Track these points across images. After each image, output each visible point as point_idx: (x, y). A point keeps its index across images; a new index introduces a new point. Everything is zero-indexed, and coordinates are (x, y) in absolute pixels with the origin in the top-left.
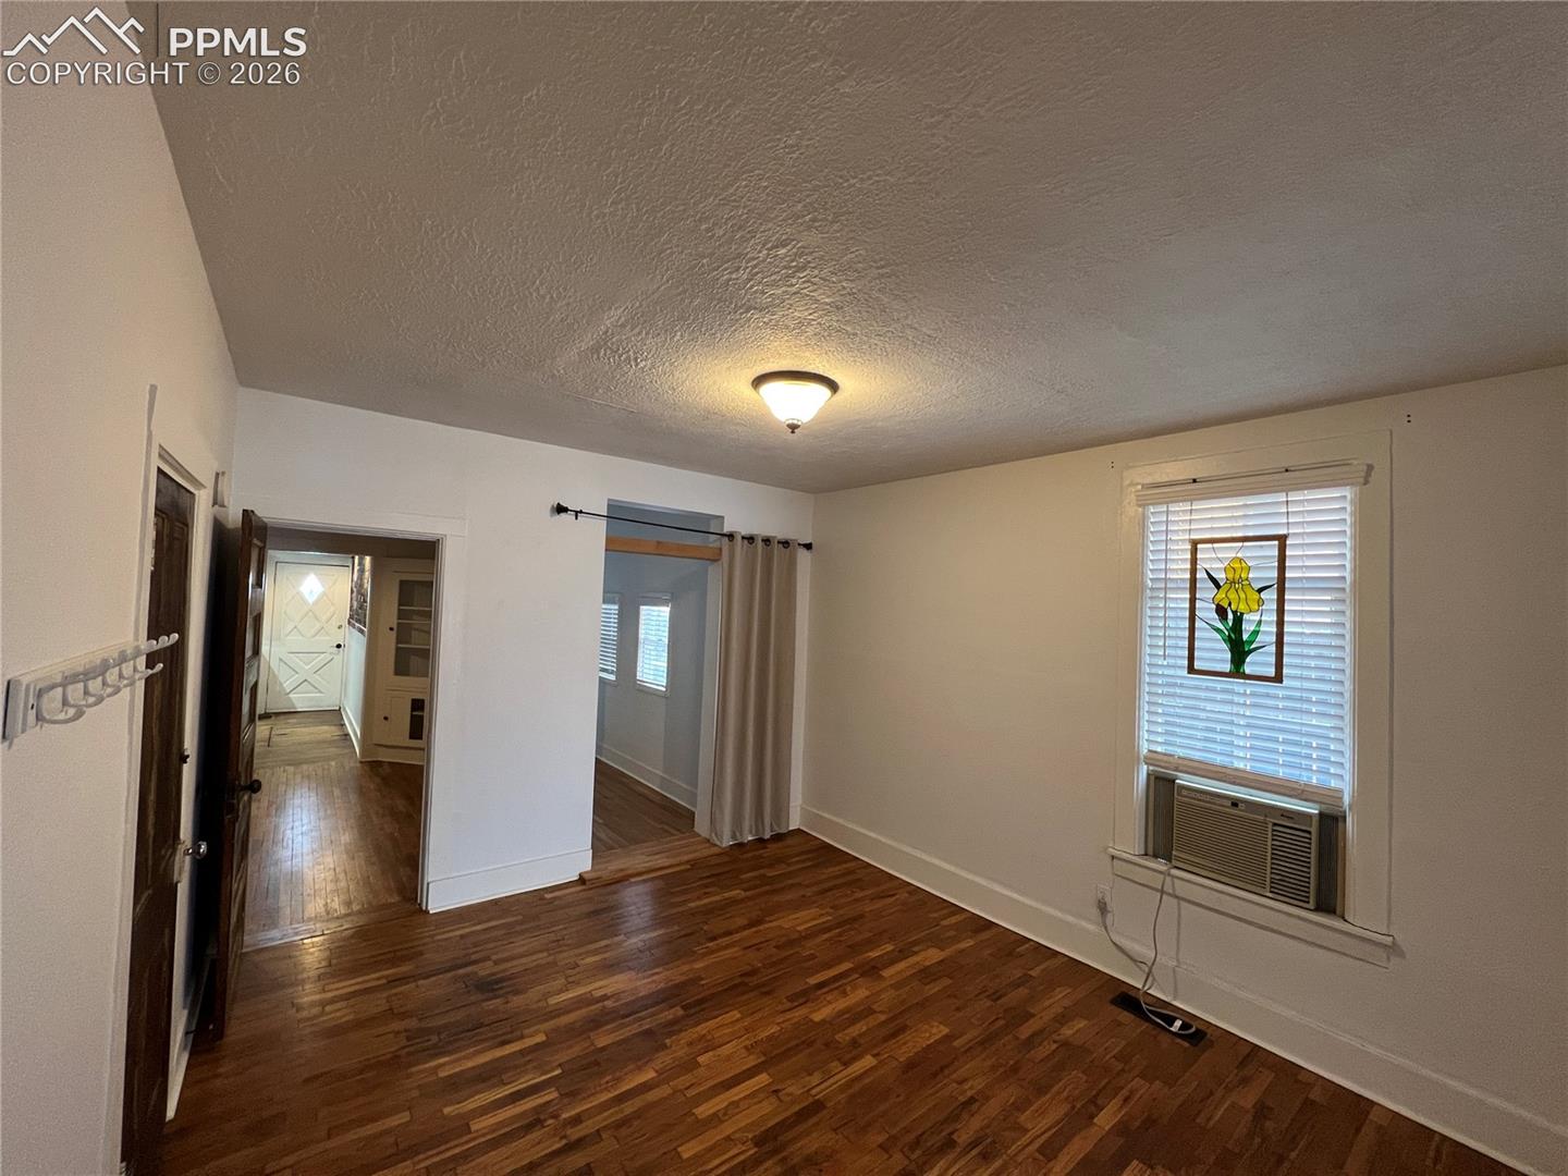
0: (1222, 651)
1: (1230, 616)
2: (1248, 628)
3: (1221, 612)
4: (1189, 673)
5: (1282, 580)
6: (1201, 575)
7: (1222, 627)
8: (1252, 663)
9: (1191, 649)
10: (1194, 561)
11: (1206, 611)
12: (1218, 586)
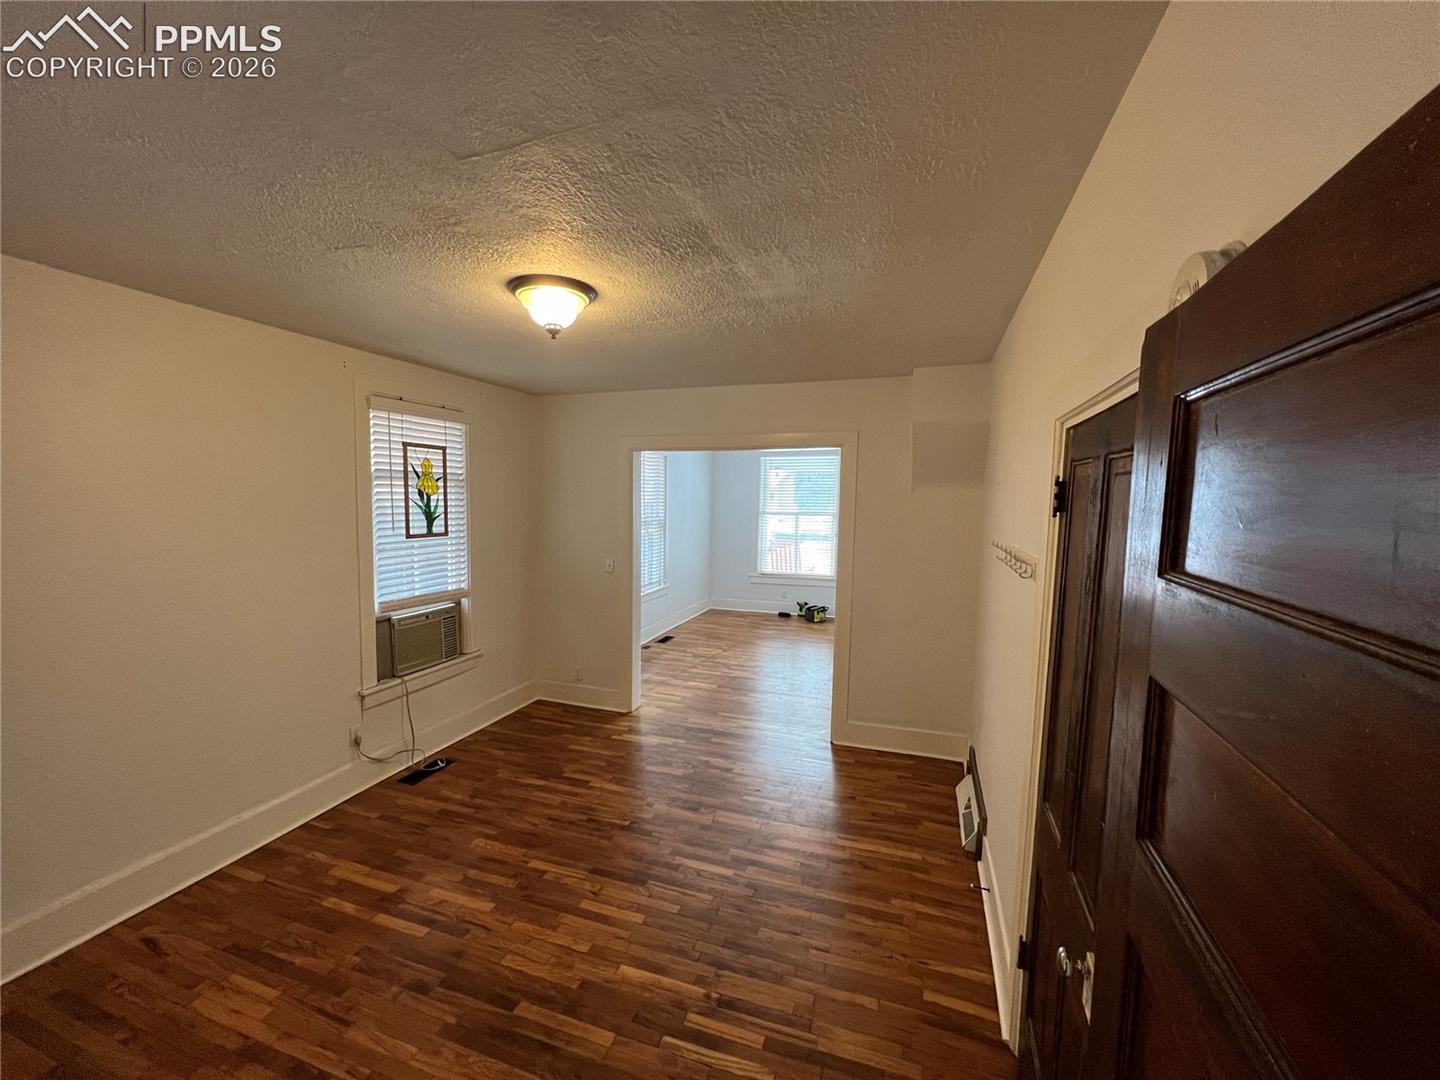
0: (421, 520)
1: (425, 497)
2: (433, 504)
3: (421, 494)
4: (407, 538)
5: (445, 473)
6: (410, 469)
7: (421, 504)
8: (436, 526)
9: (407, 521)
10: (405, 457)
11: (414, 496)
12: (419, 477)
